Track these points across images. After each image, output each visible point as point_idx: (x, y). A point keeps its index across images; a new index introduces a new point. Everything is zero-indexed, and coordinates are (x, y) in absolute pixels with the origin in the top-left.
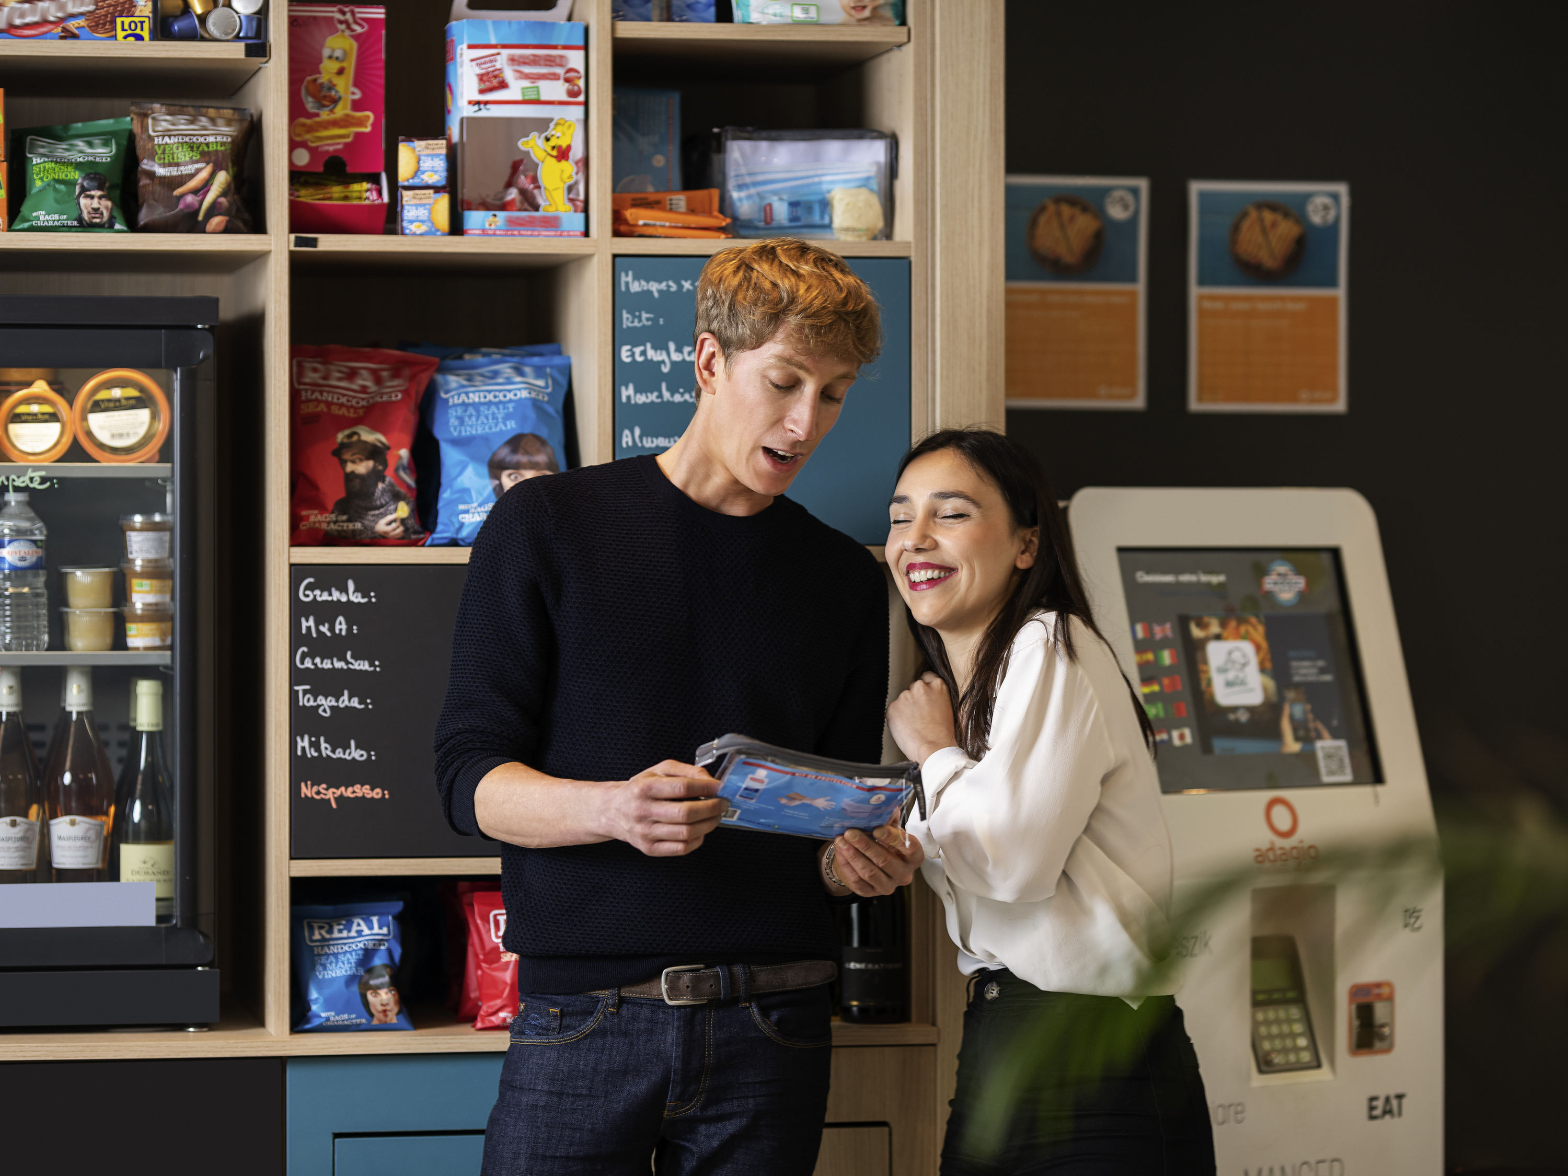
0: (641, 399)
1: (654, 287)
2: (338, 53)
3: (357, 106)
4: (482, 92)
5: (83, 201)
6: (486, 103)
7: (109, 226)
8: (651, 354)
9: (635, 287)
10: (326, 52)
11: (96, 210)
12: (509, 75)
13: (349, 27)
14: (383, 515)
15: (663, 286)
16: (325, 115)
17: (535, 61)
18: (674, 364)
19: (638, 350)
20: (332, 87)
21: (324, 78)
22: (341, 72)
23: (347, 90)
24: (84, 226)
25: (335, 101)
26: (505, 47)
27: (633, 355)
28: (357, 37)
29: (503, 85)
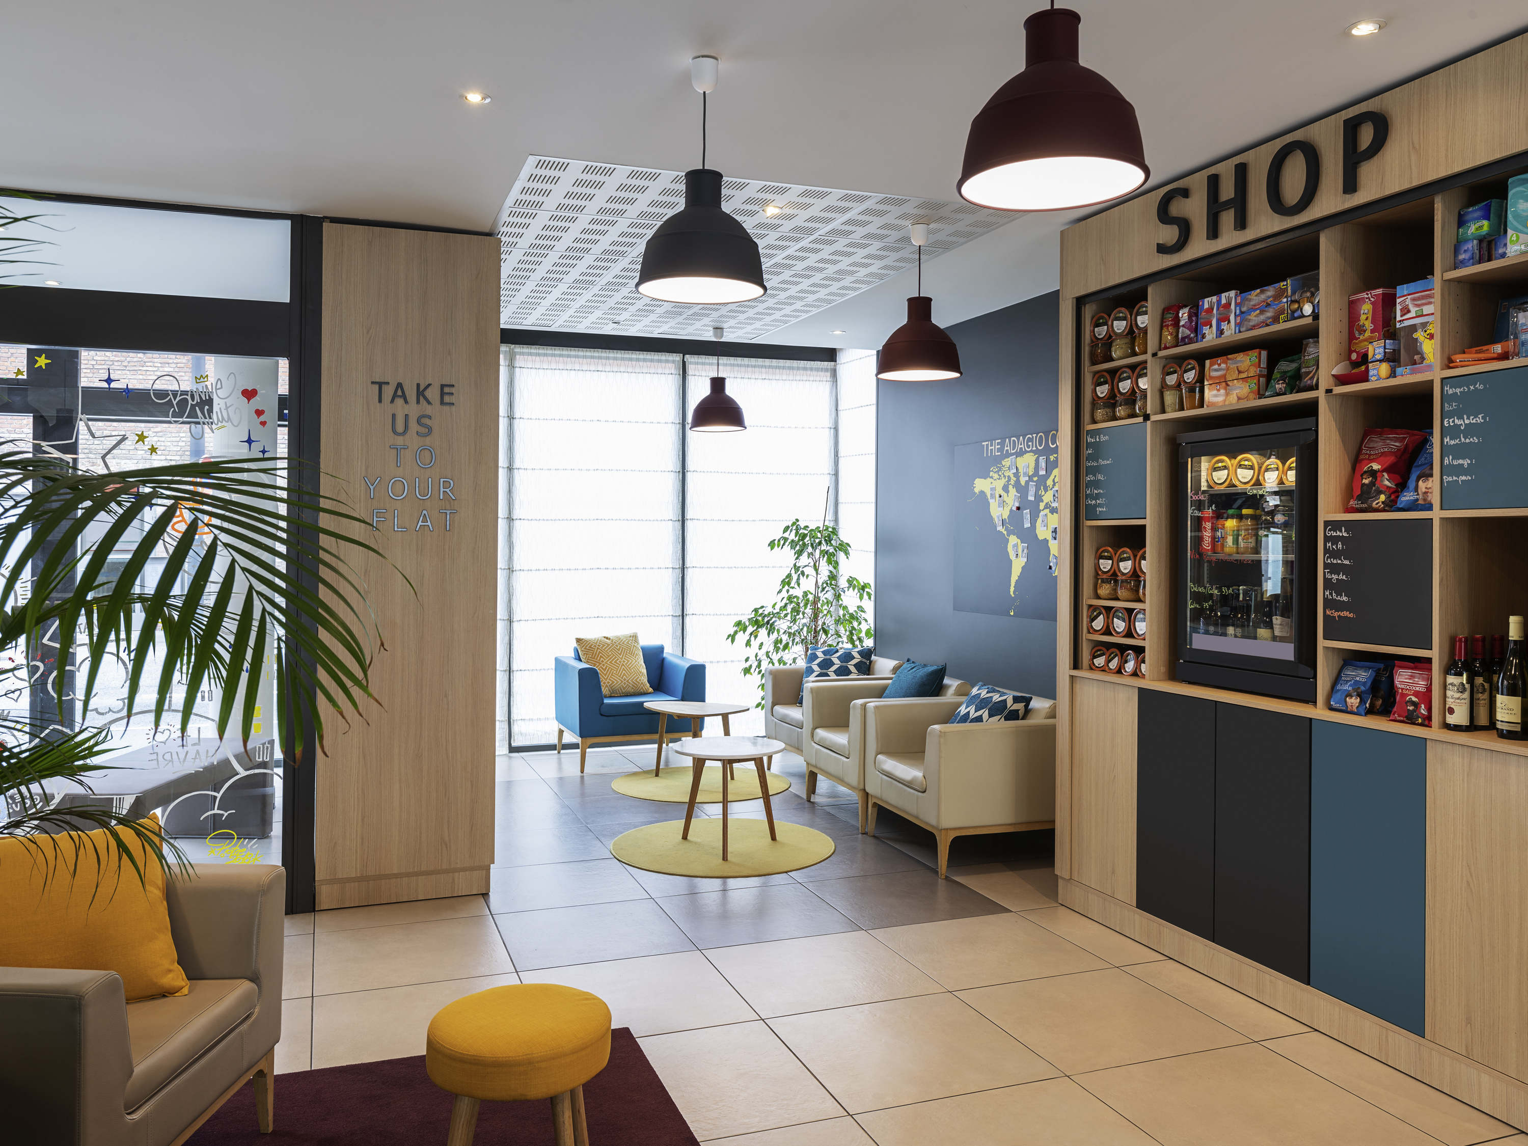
0: (1452, 442)
1: (1458, 390)
2: (1366, 311)
4: (1401, 316)
5: (1277, 386)
6: (1403, 320)
7: (1284, 394)
8: (1456, 421)
9: (1450, 392)
10: (1362, 312)
11: (1280, 388)
12: (1411, 307)
13: (1370, 300)
14: (1374, 501)
15: (1462, 389)
16: (1361, 337)
17: (1419, 299)
18: (1465, 424)
19: (1451, 420)
20: (1364, 325)
21: (1361, 323)
22: (1367, 319)
24: (1278, 394)
25: (1365, 331)
26: (1409, 295)
27: (1449, 423)
29: (1409, 311)
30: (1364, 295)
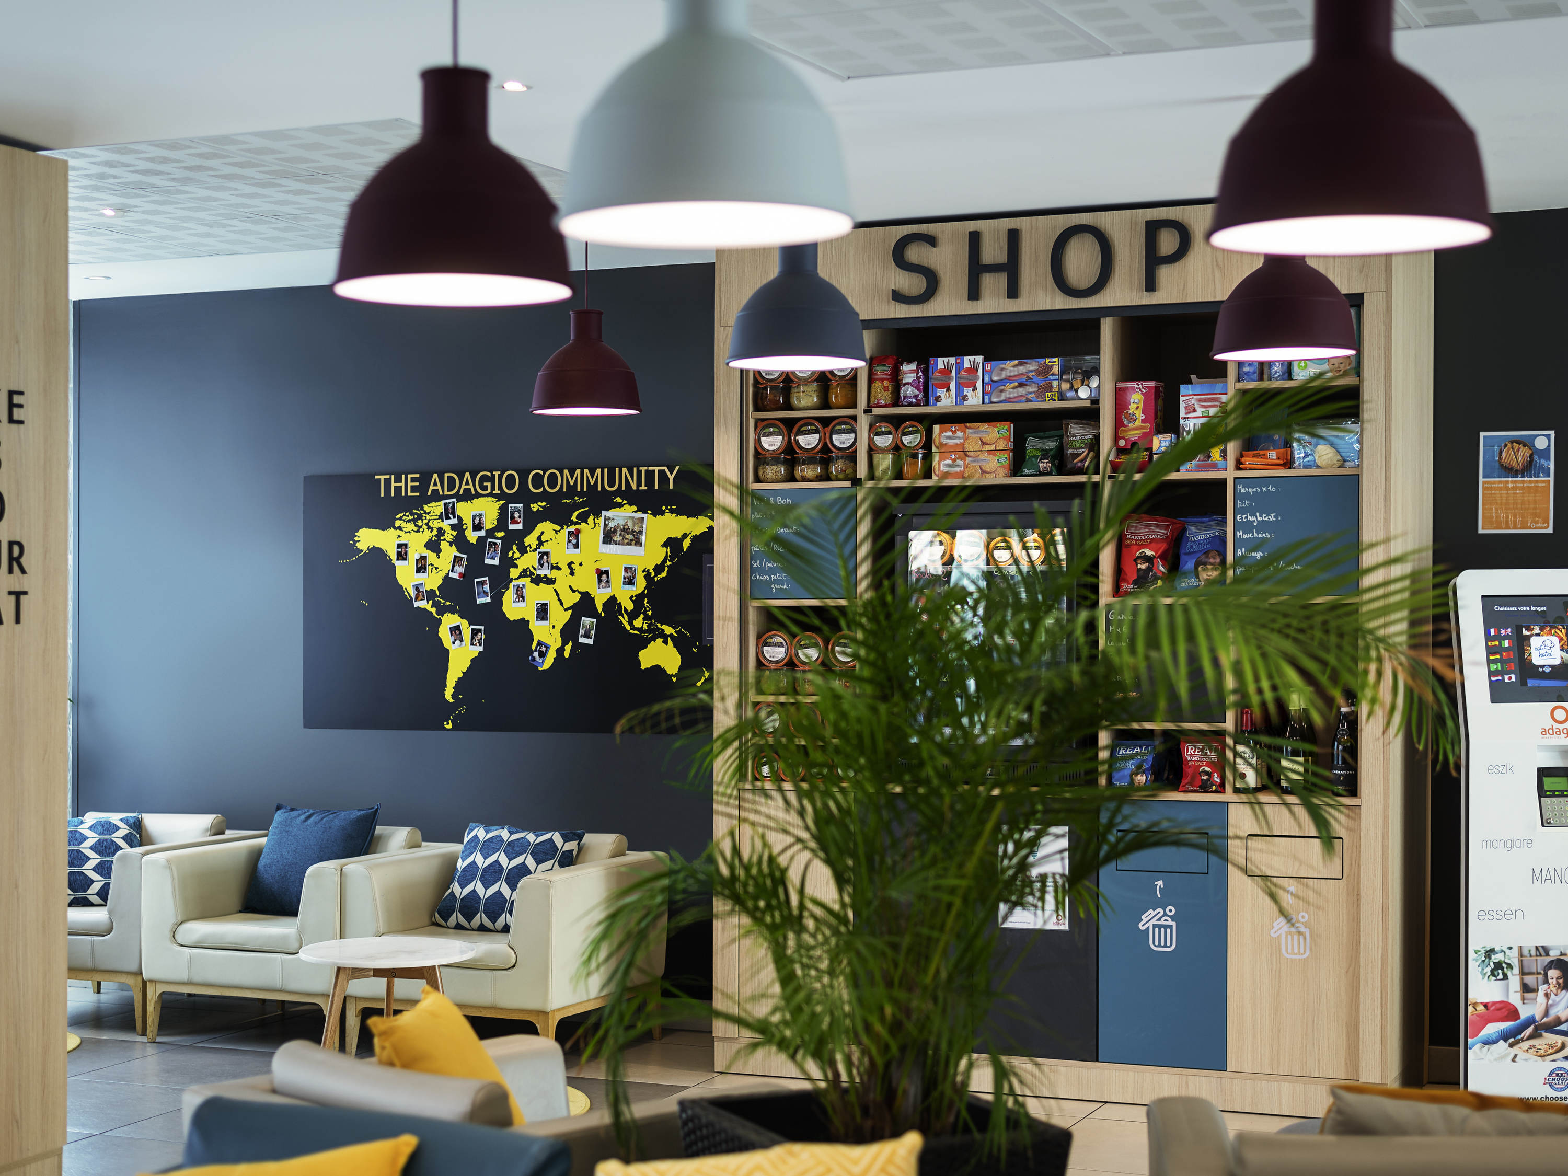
0: (1245, 536)
1: (1251, 490)
2: (1136, 401)
3: (1143, 421)
4: (1186, 414)
5: (1040, 464)
6: (1188, 418)
7: (1050, 474)
8: (1249, 517)
9: (1243, 491)
10: (1132, 401)
11: (1045, 468)
12: (1197, 407)
13: (1140, 390)
14: (1152, 586)
15: (1255, 490)
16: (1131, 425)
17: (1205, 400)
18: (1258, 521)
19: (1244, 516)
20: (1134, 414)
21: (1131, 411)
22: (1137, 408)
23: (1139, 415)
24: (1042, 474)
25: (1135, 420)
26: (1195, 395)
27: (1242, 518)
28: (1143, 394)
29: (1195, 411)
30: (1134, 384)
